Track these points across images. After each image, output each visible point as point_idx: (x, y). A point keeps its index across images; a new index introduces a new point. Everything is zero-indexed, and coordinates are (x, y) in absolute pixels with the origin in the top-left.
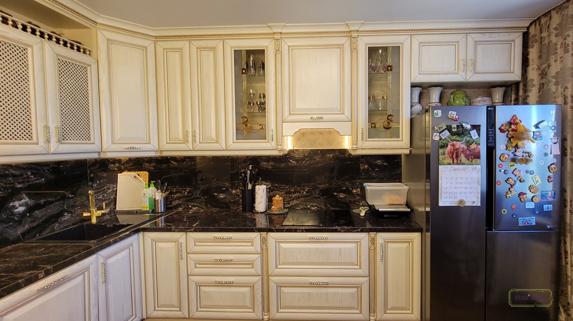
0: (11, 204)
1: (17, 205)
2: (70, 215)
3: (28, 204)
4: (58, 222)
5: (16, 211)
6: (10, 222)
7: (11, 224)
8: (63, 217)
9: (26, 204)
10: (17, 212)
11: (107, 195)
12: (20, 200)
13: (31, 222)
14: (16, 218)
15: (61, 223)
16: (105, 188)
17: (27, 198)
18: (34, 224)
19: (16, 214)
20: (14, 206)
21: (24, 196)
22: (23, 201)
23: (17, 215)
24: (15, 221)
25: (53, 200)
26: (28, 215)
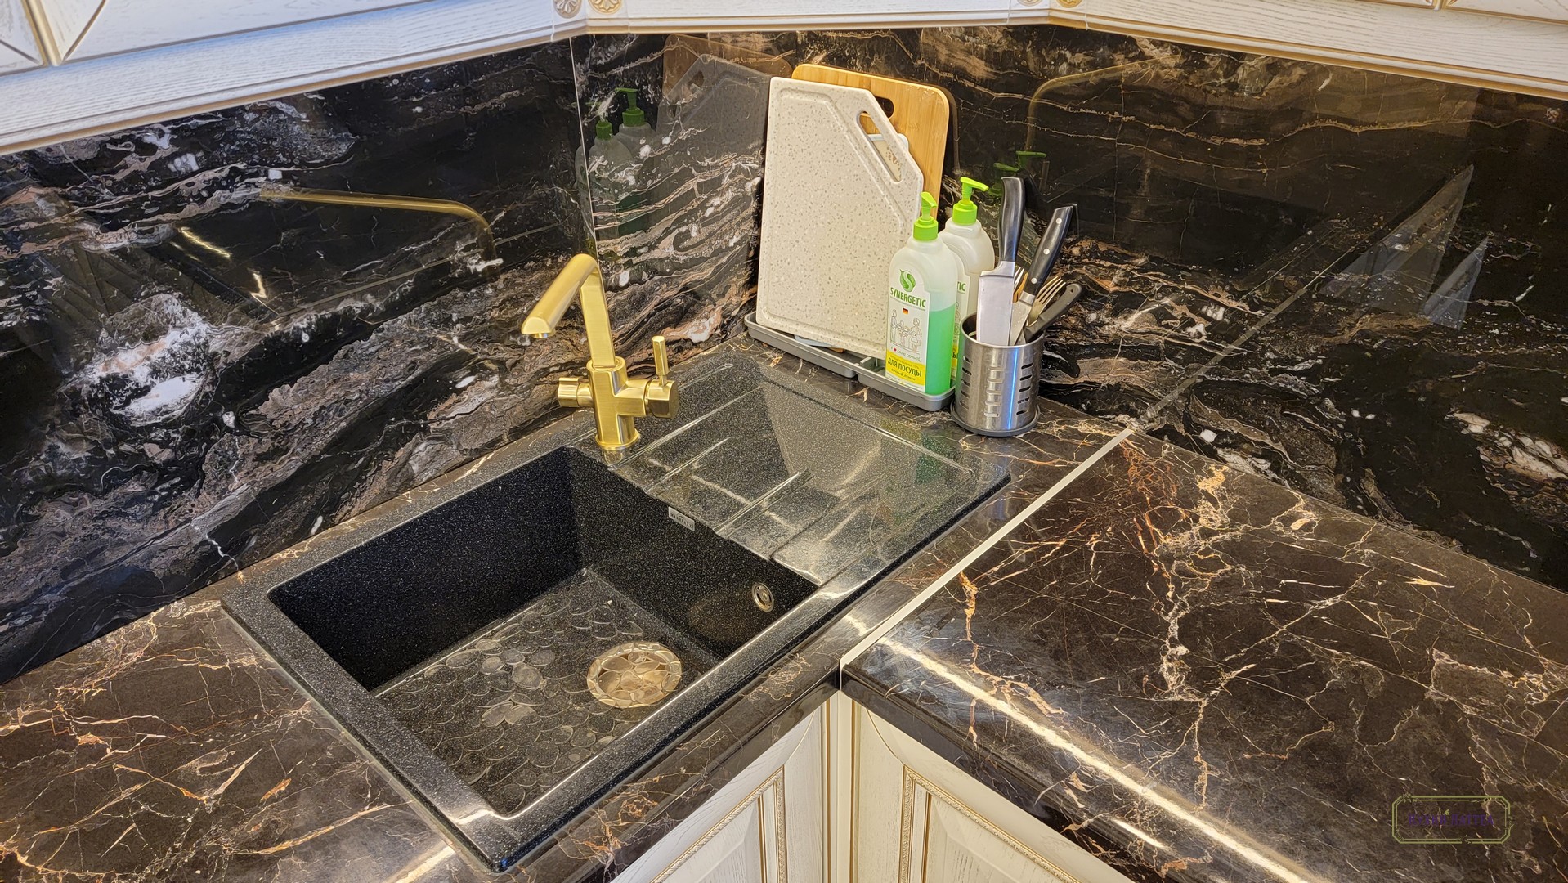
0: (97, 372)
1: (141, 375)
2: (495, 380)
3: (212, 358)
4: (425, 430)
5: (141, 407)
6: (122, 478)
7: (134, 487)
8: (454, 397)
9: (201, 359)
10: (154, 413)
11: (705, 231)
12: (152, 335)
13: (261, 459)
14: (152, 450)
15: (442, 437)
16: (692, 185)
17: (195, 317)
18: (283, 469)
19: (150, 428)
20: (116, 383)
21: (171, 303)
22: (171, 340)
23: (160, 434)
24: (152, 467)
25: (370, 308)
26: (229, 419)
